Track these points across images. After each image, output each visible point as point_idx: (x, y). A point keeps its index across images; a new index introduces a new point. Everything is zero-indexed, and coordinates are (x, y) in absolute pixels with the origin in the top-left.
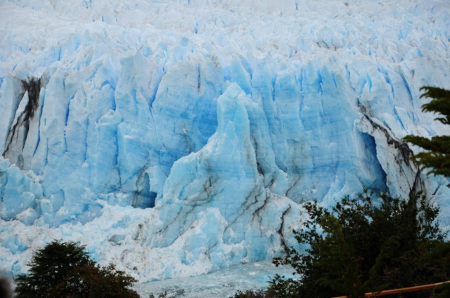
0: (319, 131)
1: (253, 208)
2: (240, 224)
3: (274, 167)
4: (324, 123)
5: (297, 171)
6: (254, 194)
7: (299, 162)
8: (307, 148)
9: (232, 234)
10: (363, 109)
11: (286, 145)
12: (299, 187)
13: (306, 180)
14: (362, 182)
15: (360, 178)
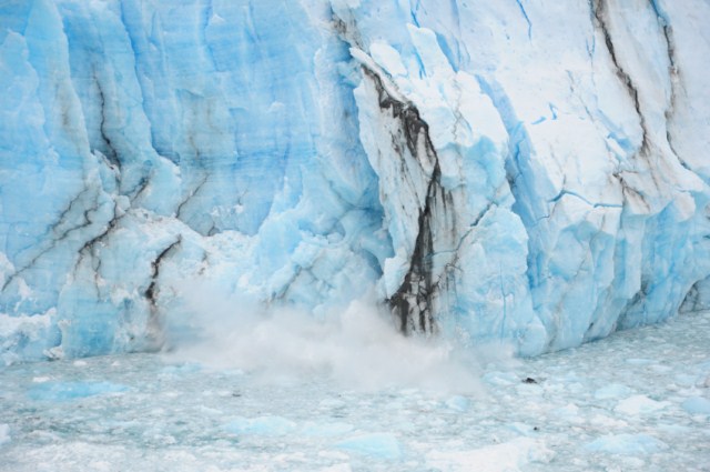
0: (246, 74)
1: (79, 238)
2: (45, 271)
3: (145, 150)
4: (256, 57)
5: (200, 161)
6: (80, 206)
7: (204, 143)
8: (221, 112)
9: (25, 291)
10: (340, 26)
11: (174, 102)
12: (205, 199)
13: (220, 183)
14: (339, 196)
15: (331, 183)
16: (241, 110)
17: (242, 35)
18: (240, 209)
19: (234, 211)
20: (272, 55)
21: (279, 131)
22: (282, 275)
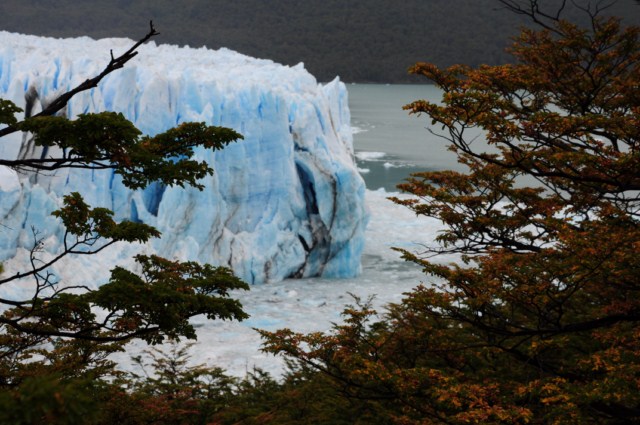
0: (258, 158)
1: (215, 237)
4: (262, 150)
5: (235, 200)
7: (237, 191)
8: (246, 176)
10: (295, 137)
12: (237, 217)
13: (244, 209)
14: (293, 210)
15: (291, 206)
16: (254, 175)
17: (258, 141)
18: (249, 221)
19: (246, 222)
20: (269, 149)
21: (268, 184)
22: (274, 249)
